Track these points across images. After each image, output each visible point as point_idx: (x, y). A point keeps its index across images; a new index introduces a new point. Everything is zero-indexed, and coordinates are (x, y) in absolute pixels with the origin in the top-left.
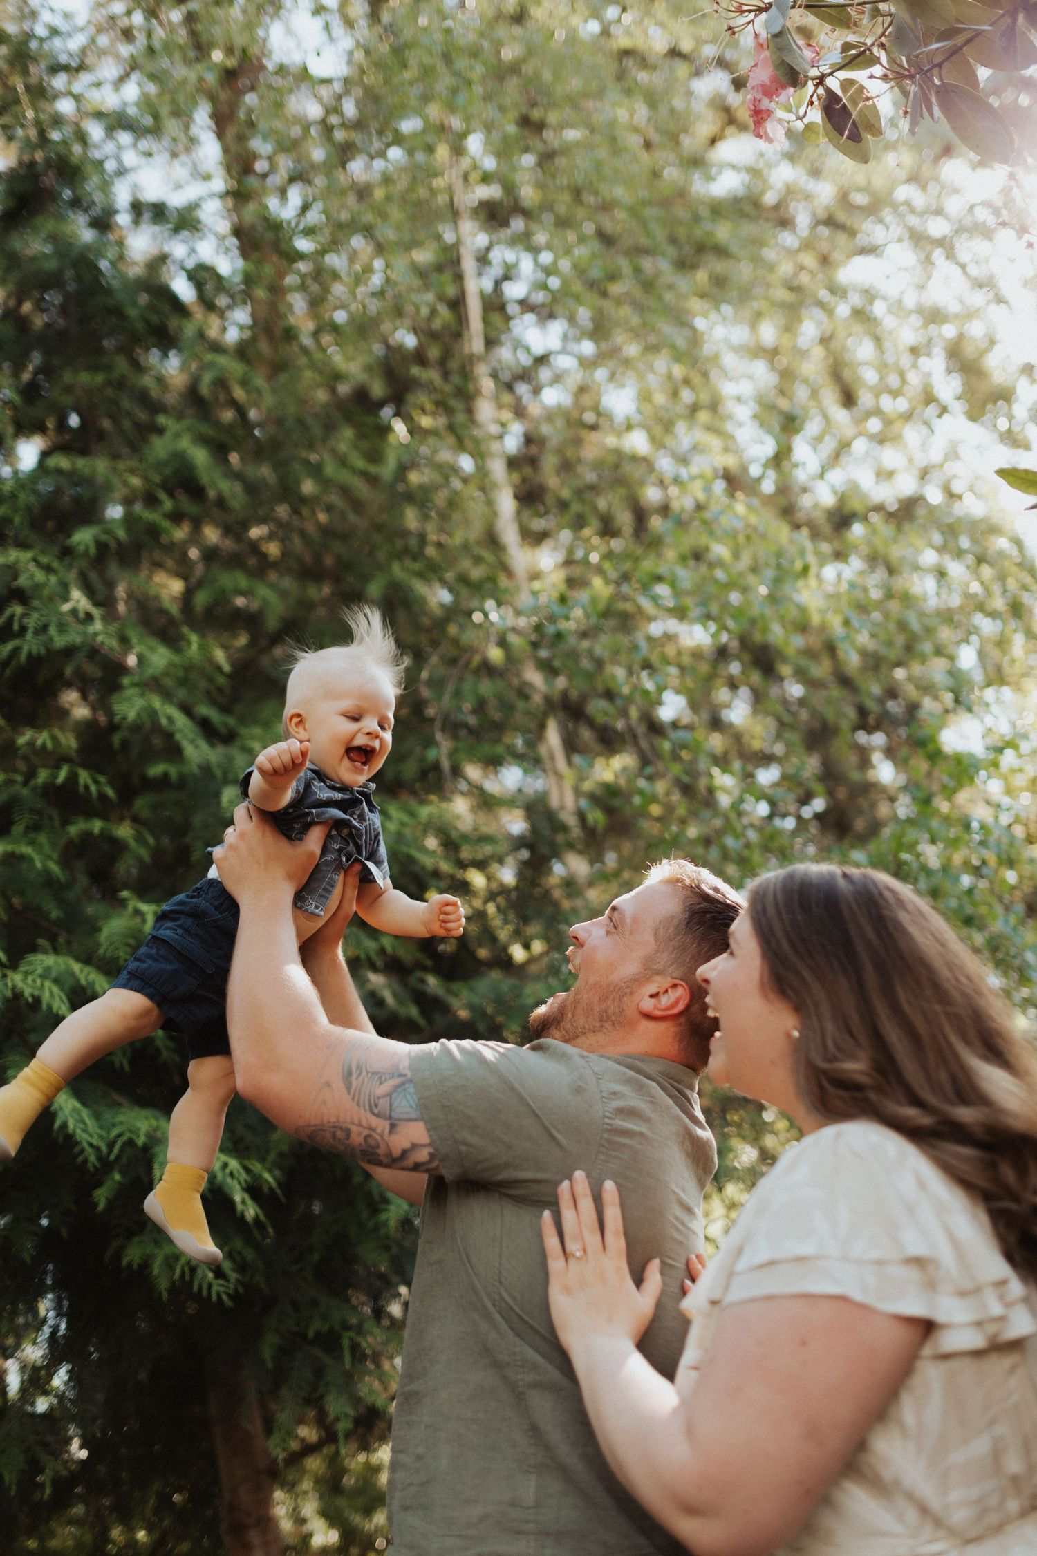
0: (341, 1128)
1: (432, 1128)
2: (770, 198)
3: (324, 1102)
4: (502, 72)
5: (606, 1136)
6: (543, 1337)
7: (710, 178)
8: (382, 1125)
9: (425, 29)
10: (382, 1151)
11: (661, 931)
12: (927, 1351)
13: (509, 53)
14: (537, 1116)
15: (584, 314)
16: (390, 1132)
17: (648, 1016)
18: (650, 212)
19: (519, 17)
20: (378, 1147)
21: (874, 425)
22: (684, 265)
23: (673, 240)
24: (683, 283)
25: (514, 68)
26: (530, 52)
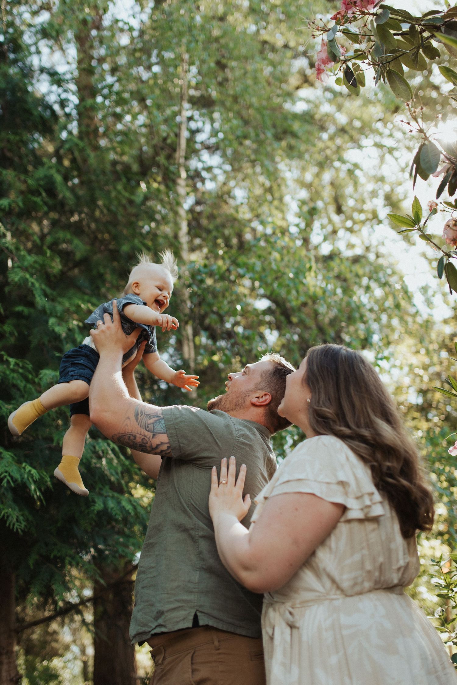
0: (133, 435)
1: (170, 436)
2: (317, 117)
3: (127, 425)
4: (211, 40)
5: (236, 443)
6: (204, 517)
7: (294, 103)
8: (150, 435)
9: (182, 16)
10: (148, 445)
11: (264, 375)
12: (343, 519)
13: (216, 33)
14: (211, 433)
15: (229, 151)
16: (153, 438)
17: (254, 405)
18: (267, 113)
19: (222, 19)
20: (147, 443)
21: (349, 224)
22: (278, 138)
23: (274, 126)
24: (276, 145)
25: (217, 40)
26: (225, 34)
